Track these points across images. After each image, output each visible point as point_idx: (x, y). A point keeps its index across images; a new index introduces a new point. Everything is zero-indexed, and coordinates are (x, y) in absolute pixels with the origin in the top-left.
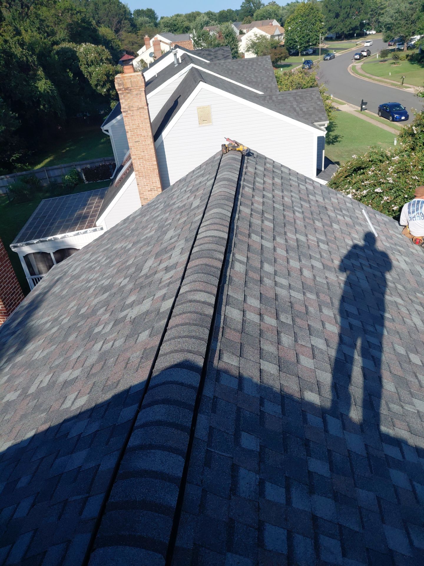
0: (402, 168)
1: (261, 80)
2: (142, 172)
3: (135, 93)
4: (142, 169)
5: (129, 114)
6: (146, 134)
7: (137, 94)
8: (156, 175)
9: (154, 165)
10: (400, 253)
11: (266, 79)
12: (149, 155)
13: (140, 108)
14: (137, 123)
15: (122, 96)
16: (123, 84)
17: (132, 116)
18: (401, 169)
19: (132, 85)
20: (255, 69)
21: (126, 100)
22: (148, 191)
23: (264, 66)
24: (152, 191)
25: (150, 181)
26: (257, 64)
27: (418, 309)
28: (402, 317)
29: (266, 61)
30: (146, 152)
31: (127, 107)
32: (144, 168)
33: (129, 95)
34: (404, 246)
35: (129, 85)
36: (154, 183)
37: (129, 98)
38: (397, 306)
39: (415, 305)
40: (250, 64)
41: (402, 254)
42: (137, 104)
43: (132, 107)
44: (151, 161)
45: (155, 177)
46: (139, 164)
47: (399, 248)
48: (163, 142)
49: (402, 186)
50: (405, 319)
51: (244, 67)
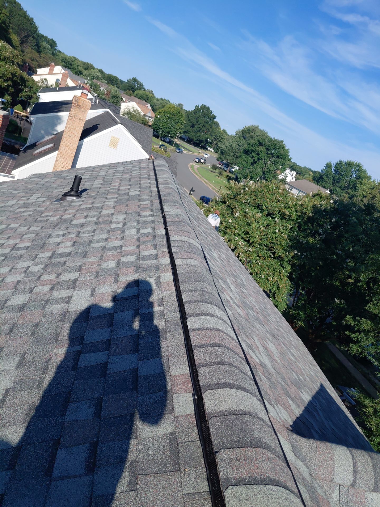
1: (143, 141)
3: (82, 110)
4: (64, 153)
6: (77, 134)
7: (83, 111)
11: (146, 141)
12: (73, 147)
13: (81, 119)
14: (75, 126)
15: (74, 108)
16: (78, 102)
17: (74, 121)
20: (141, 132)
21: (75, 111)
22: (61, 167)
23: (147, 134)
25: (65, 162)
26: (144, 130)
29: (150, 131)
30: (72, 144)
31: (73, 115)
33: (78, 109)
35: (81, 104)
36: (67, 164)
37: (77, 110)
40: (139, 128)
42: (80, 116)
43: (77, 116)
44: (72, 151)
48: (82, 144)
51: (135, 127)
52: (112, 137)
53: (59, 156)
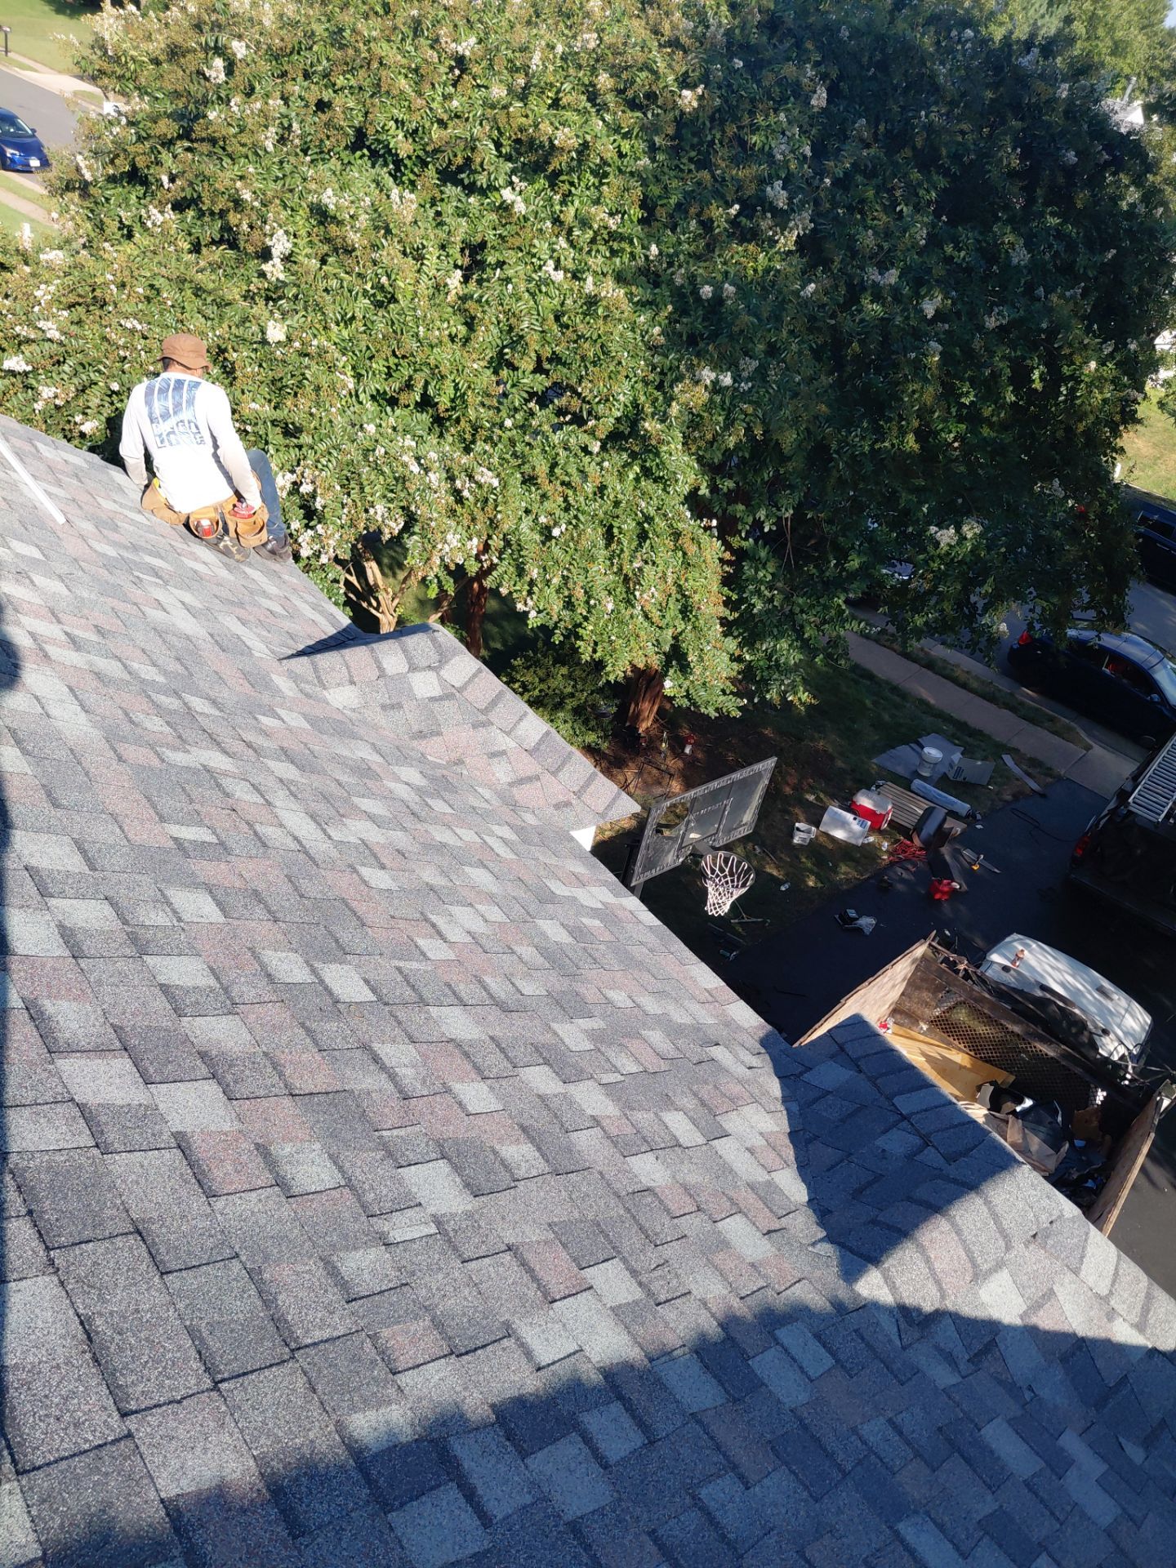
0: (80, 291)
10: (160, 578)
18: (79, 296)
27: (284, 776)
28: (248, 823)
34: (163, 554)
38: (219, 785)
39: (271, 764)
41: (166, 583)
47: (148, 559)
49: (94, 353)
50: (258, 827)
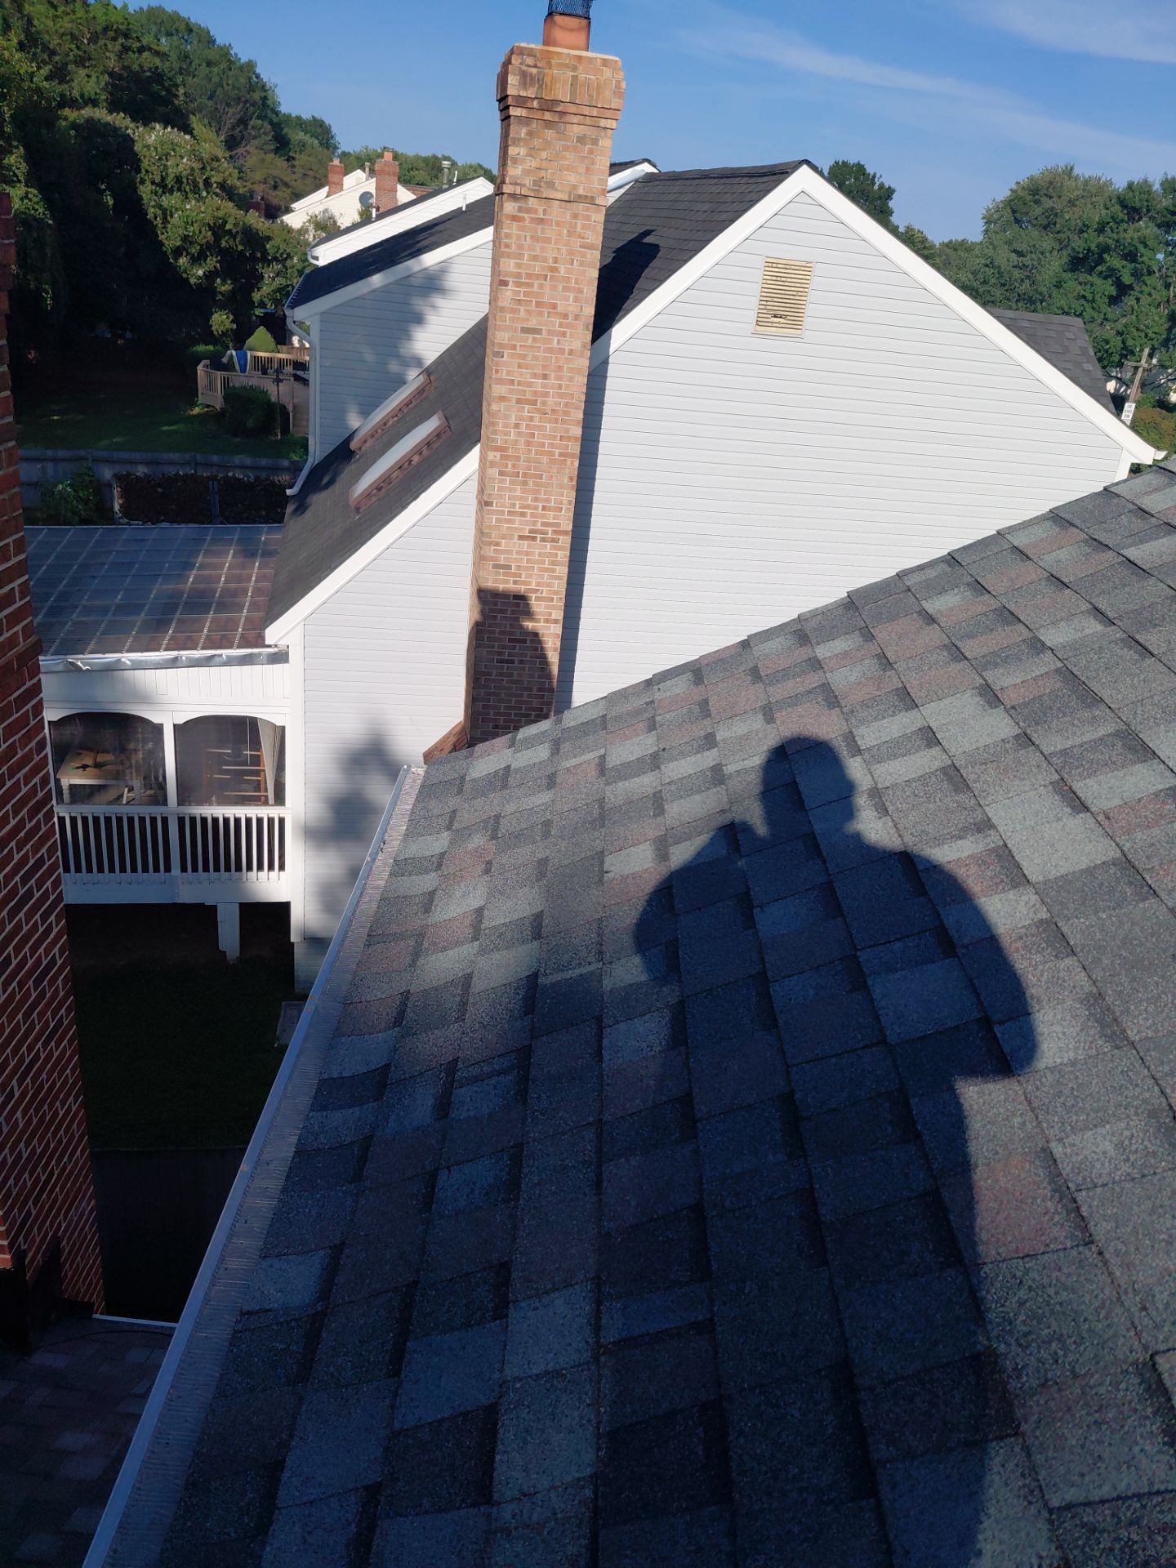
2: (518, 459)
4: (520, 445)
5: (528, 211)
6: (572, 309)
7: (582, 140)
8: (566, 480)
9: (569, 439)
12: (561, 395)
13: (580, 199)
14: (551, 255)
15: (523, 132)
16: (539, 81)
17: (541, 221)
19: (573, 93)
21: (533, 152)
22: (521, 538)
24: (534, 539)
25: (536, 499)
30: (552, 381)
31: (528, 182)
32: (528, 444)
33: (550, 134)
35: (562, 93)
36: (550, 509)
37: (547, 144)
42: (572, 178)
43: (551, 185)
44: (564, 422)
45: (561, 486)
46: (513, 420)
48: (609, 361)
52: (770, 264)
53: (493, 472)
